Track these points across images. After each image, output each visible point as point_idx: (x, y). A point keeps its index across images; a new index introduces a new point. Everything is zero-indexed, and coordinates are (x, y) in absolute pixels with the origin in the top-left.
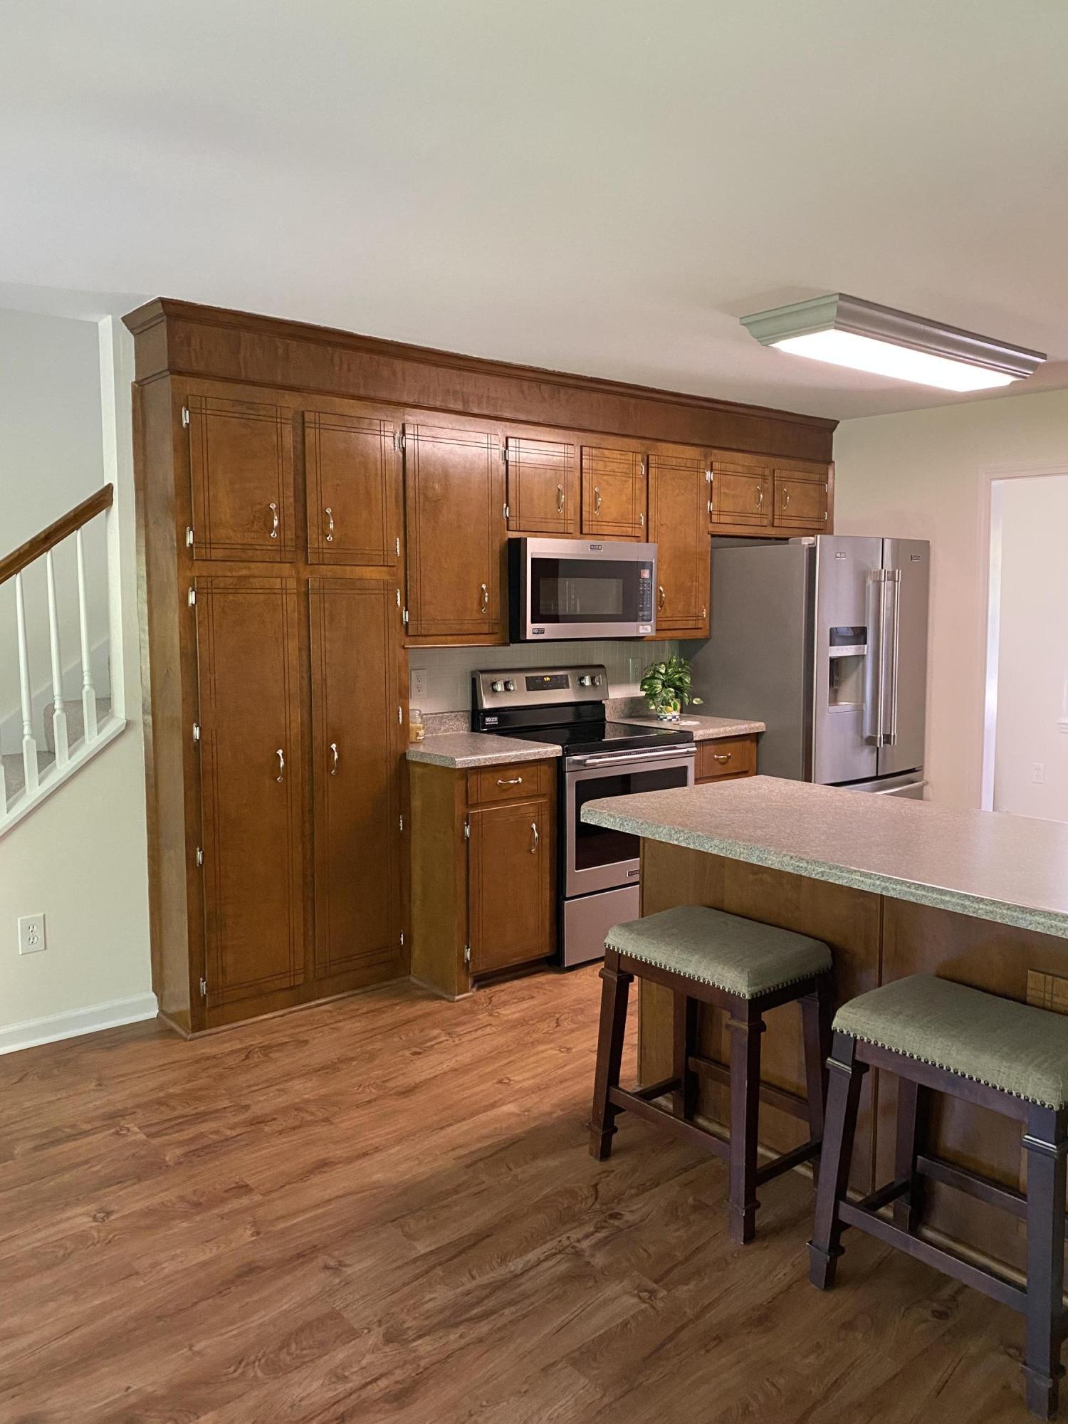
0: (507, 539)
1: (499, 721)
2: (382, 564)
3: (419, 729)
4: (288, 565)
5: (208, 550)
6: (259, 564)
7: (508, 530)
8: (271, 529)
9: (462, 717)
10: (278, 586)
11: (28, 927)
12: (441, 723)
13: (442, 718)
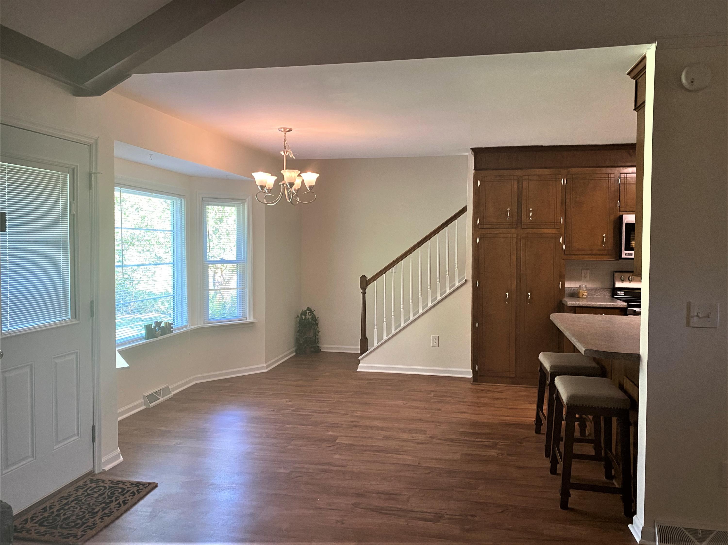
0: (619, 215)
1: (625, 293)
2: (553, 227)
3: (585, 293)
4: (514, 229)
5: (484, 225)
6: (503, 229)
7: (620, 212)
8: (507, 217)
9: (607, 290)
10: (510, 236)
11: (434, 339)
12: (595, 292)
13: (596, 290)
